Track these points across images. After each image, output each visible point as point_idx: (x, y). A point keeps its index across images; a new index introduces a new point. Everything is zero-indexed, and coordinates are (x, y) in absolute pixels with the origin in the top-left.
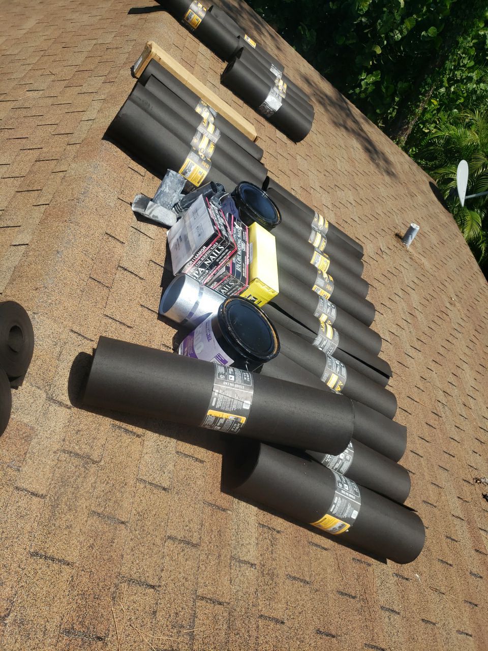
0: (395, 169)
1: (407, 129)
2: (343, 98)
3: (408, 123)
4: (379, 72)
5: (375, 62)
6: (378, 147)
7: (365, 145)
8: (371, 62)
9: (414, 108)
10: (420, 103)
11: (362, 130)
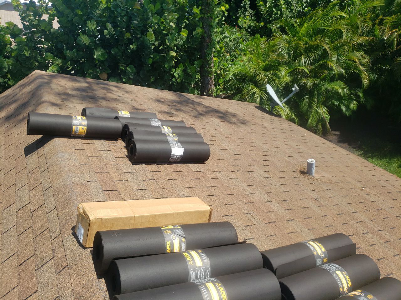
0: (241, 117)
1: (212, 83)
2: (179, 94)
3: (211, 78)
4: (181, 64)
5: (176, 61)
6: (222, 110)
7: (218, 116)
8: (173, 62)
9: (209, 70)
10: (210, 65)
11: (207, 107)
